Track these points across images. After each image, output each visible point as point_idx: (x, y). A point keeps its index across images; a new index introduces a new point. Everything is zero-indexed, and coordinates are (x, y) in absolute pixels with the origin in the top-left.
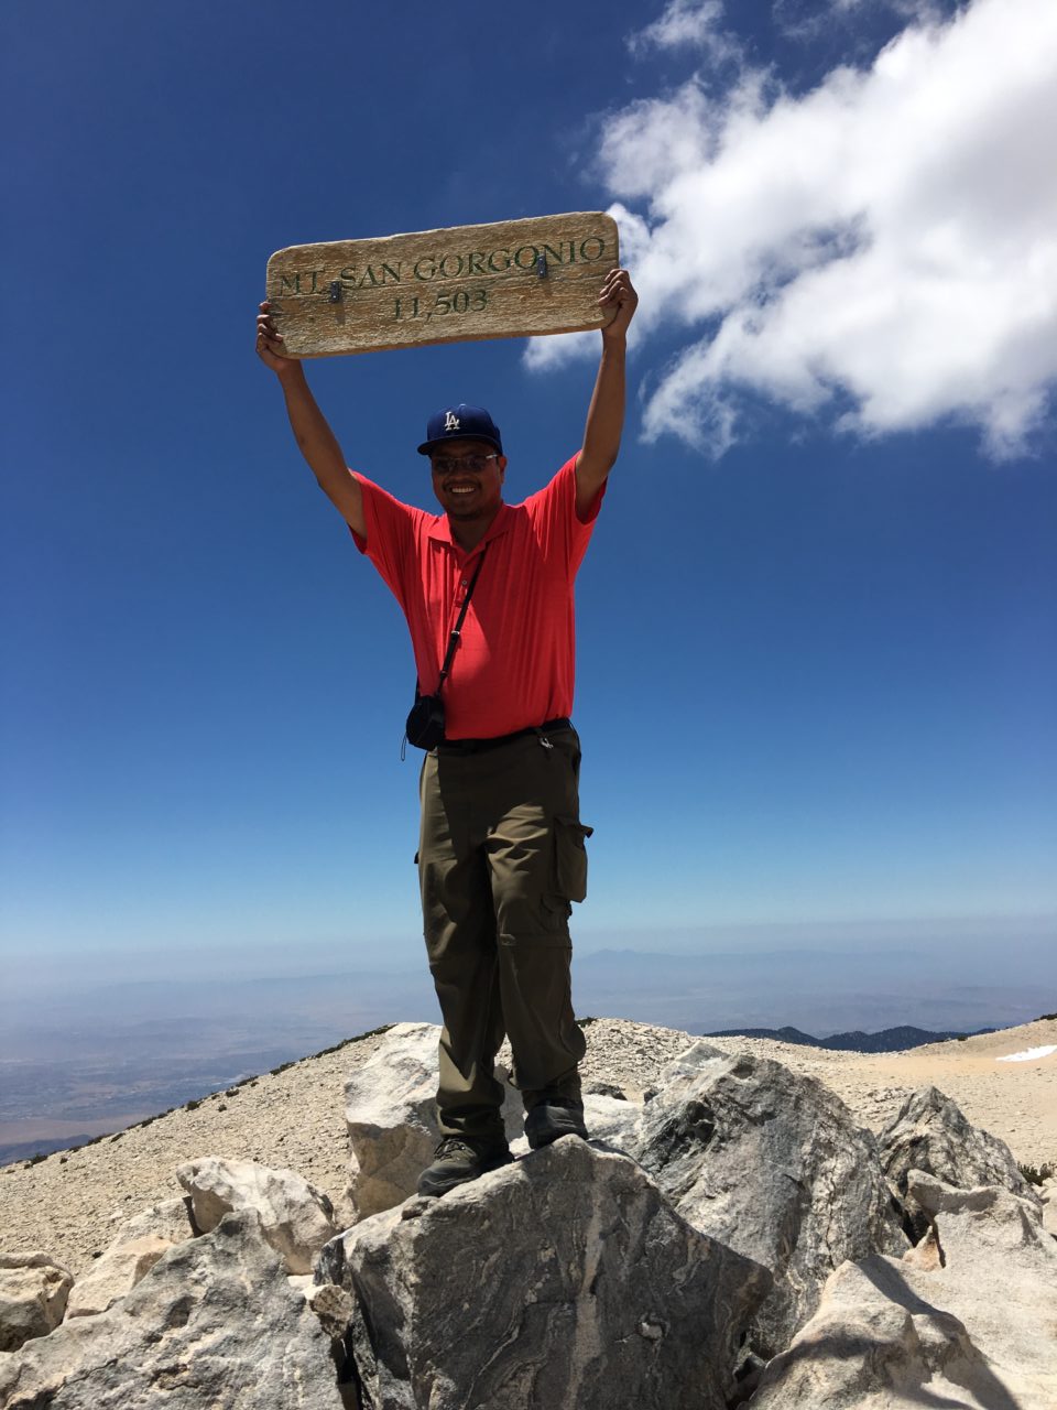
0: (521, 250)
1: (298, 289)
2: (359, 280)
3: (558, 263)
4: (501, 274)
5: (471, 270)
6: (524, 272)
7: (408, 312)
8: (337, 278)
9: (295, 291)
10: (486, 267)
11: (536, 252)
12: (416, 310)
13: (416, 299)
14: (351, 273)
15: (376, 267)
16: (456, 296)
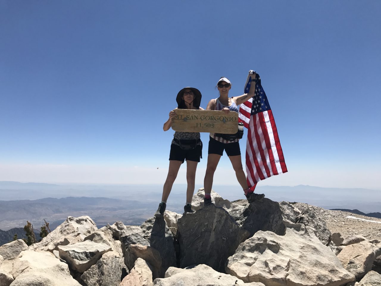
1: (178, 118)
2: (190, 118)
3: (227, 120)
4: (216, 121)
5: (211, 119)
6: (221, 121)
7: (199, 126)
8: (186, 117)
9: (177, 118)
10: (214, 119)
11: (223, 118)
12: (200, 125)
13: (201, 124)
14: (188, 116)
15: (193, 116)
16: (208, 124)
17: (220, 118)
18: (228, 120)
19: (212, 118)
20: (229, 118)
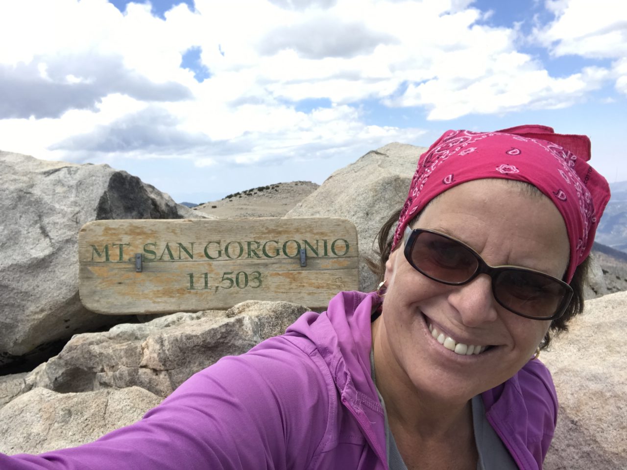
0: (287, 242)
1: (107, 259)
2: (159, 254)
3: (315, 256)
4: (272, 260)
5: (249, 255)
6: (290, 260)
7: (199, 284)
8: (140, 251)
9: (104, 259)
10: (261, 253)
11: (299, 246)
12: (206, 283)
13: (206, 274)
14: (152, 248)
15: (173, 245)
16: (238, 274)
17: (284, 246)
18: (317, 254)
19: (252, 247)
20: (321, 244)
